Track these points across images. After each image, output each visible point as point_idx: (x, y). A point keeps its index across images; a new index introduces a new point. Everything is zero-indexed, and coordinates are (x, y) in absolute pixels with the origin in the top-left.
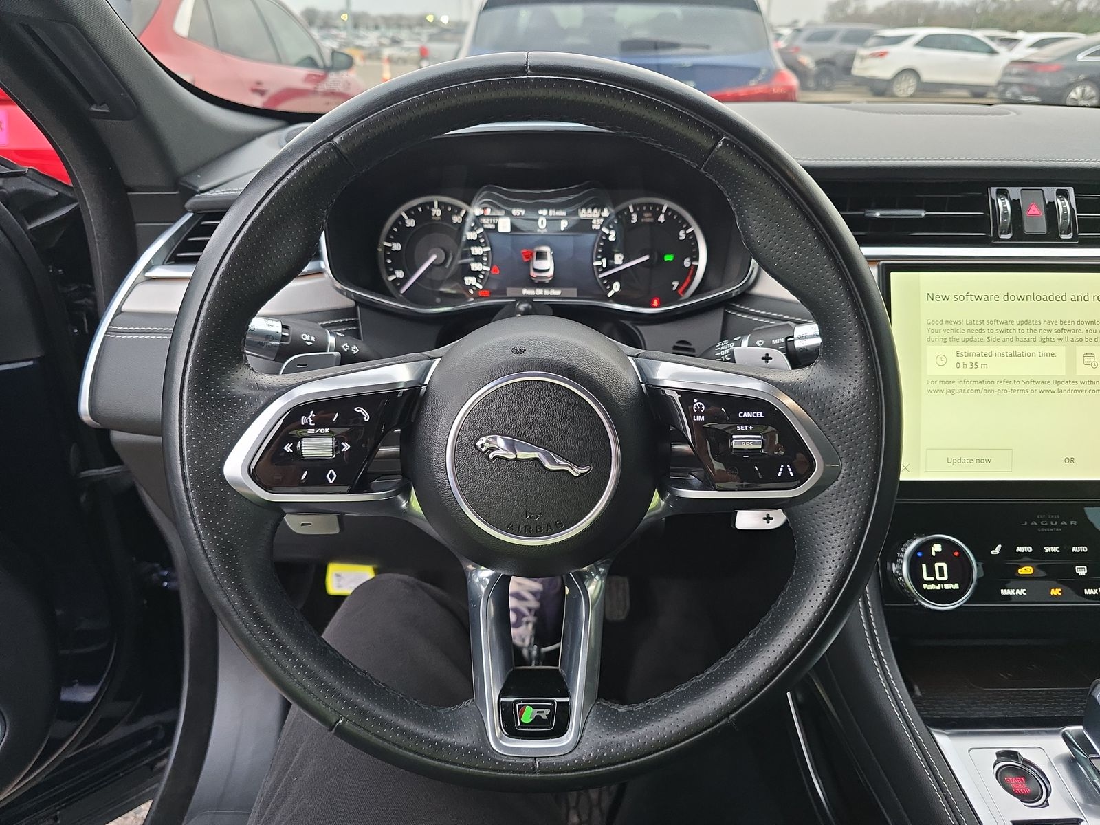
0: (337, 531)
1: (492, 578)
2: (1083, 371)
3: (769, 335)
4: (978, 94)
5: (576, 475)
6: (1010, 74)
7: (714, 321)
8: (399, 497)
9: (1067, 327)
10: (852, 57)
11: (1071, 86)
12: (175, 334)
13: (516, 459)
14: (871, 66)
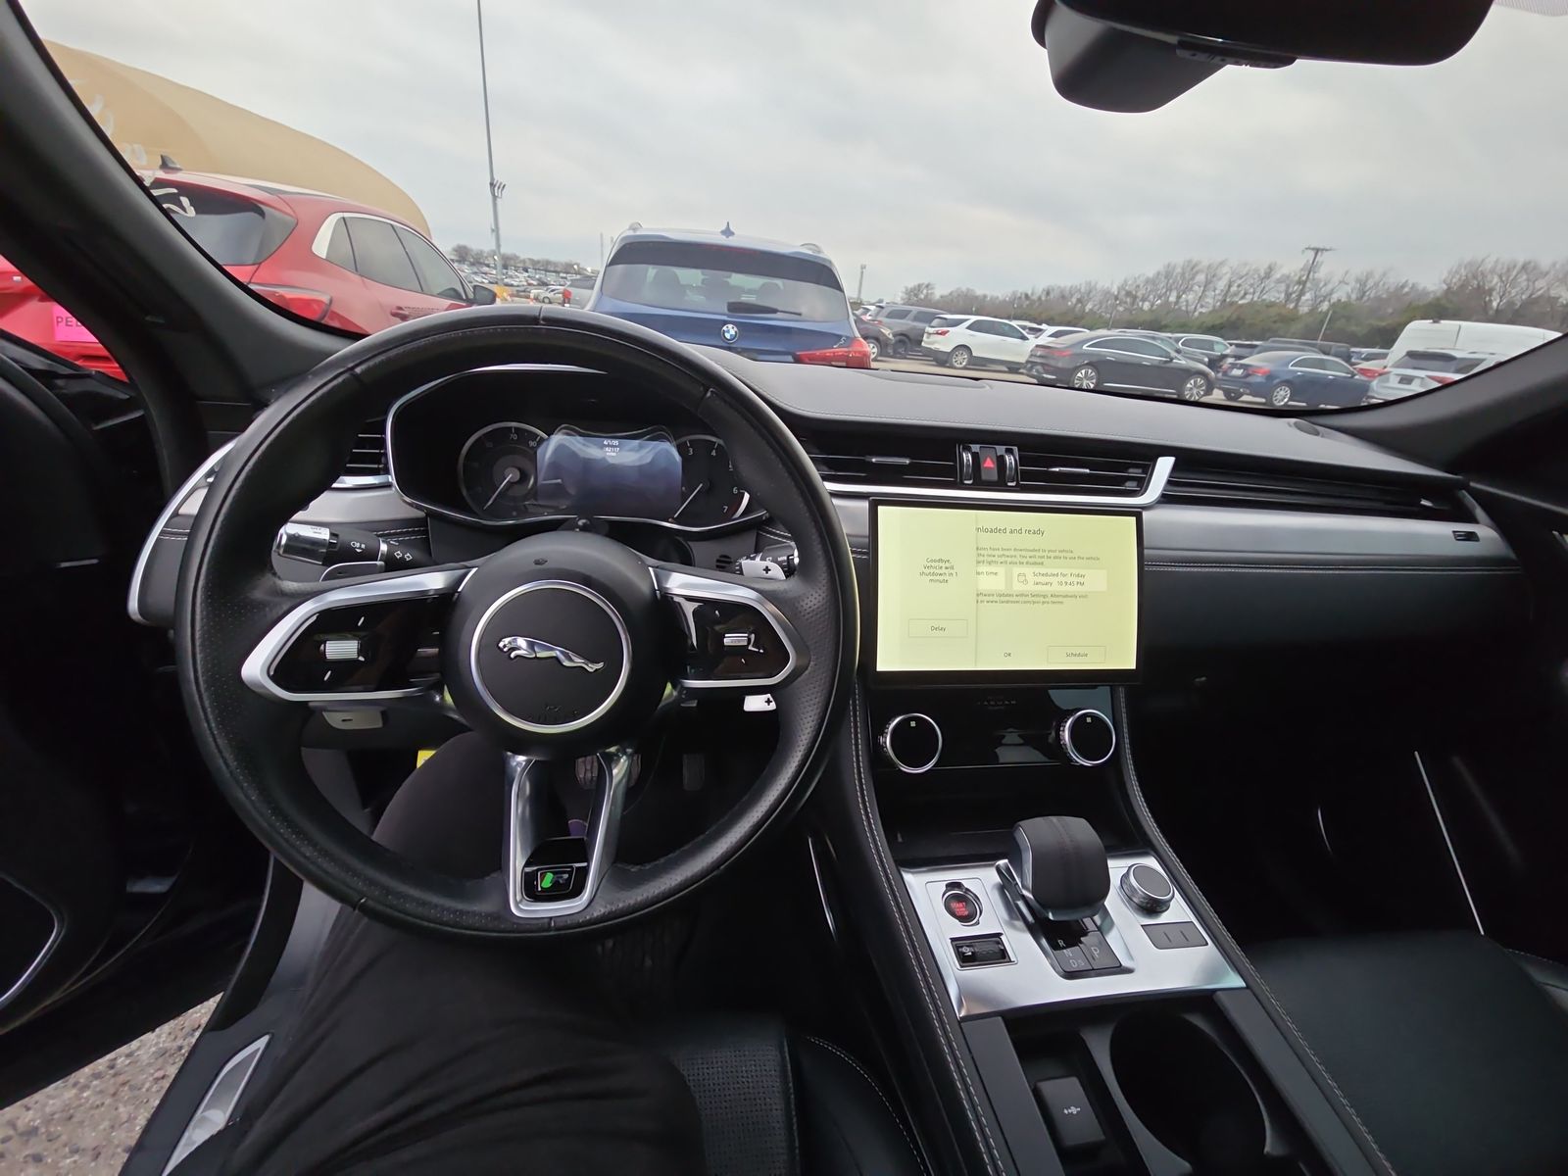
0: (379, 725)
1: (528, 762)
2: (1018, 587)
3: (776, 553)
4: (1013, 368)
5: (591, 670)
6: (1035, 356)
7: (750, 539)
8: (433, 692)
9: (1007, 553)
10: (922, 333)
11: (1077, 369)
12: (192, 536)
13: (536, 657)
14: (936, 342)
